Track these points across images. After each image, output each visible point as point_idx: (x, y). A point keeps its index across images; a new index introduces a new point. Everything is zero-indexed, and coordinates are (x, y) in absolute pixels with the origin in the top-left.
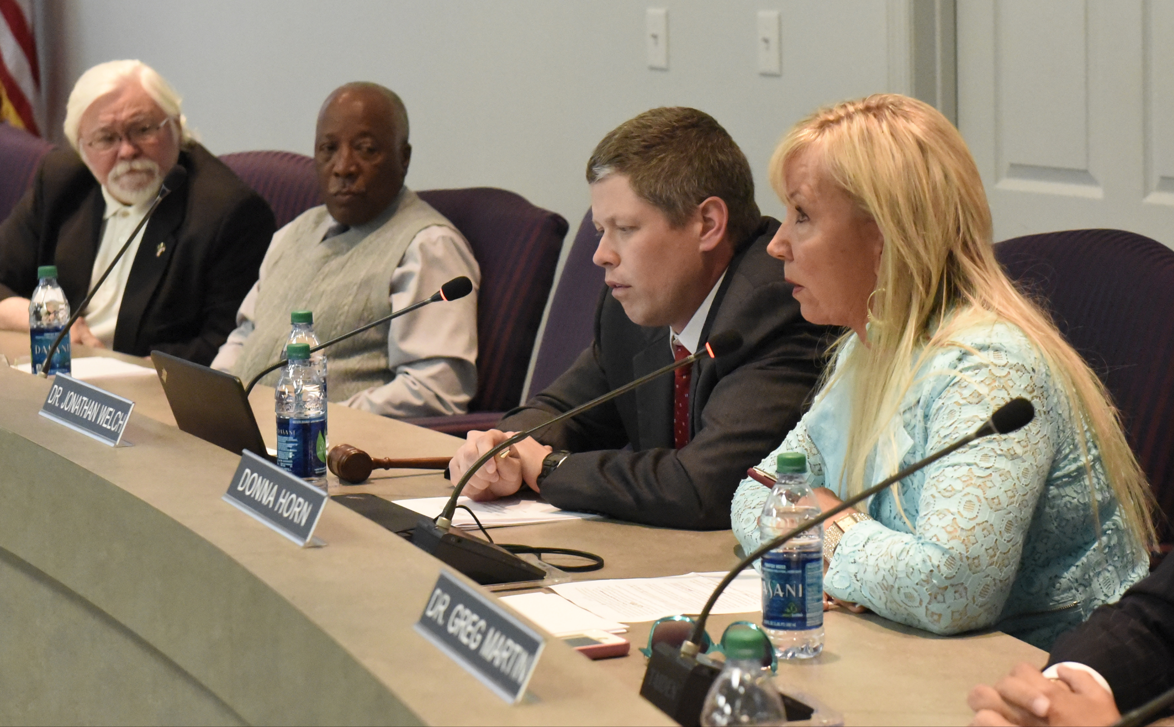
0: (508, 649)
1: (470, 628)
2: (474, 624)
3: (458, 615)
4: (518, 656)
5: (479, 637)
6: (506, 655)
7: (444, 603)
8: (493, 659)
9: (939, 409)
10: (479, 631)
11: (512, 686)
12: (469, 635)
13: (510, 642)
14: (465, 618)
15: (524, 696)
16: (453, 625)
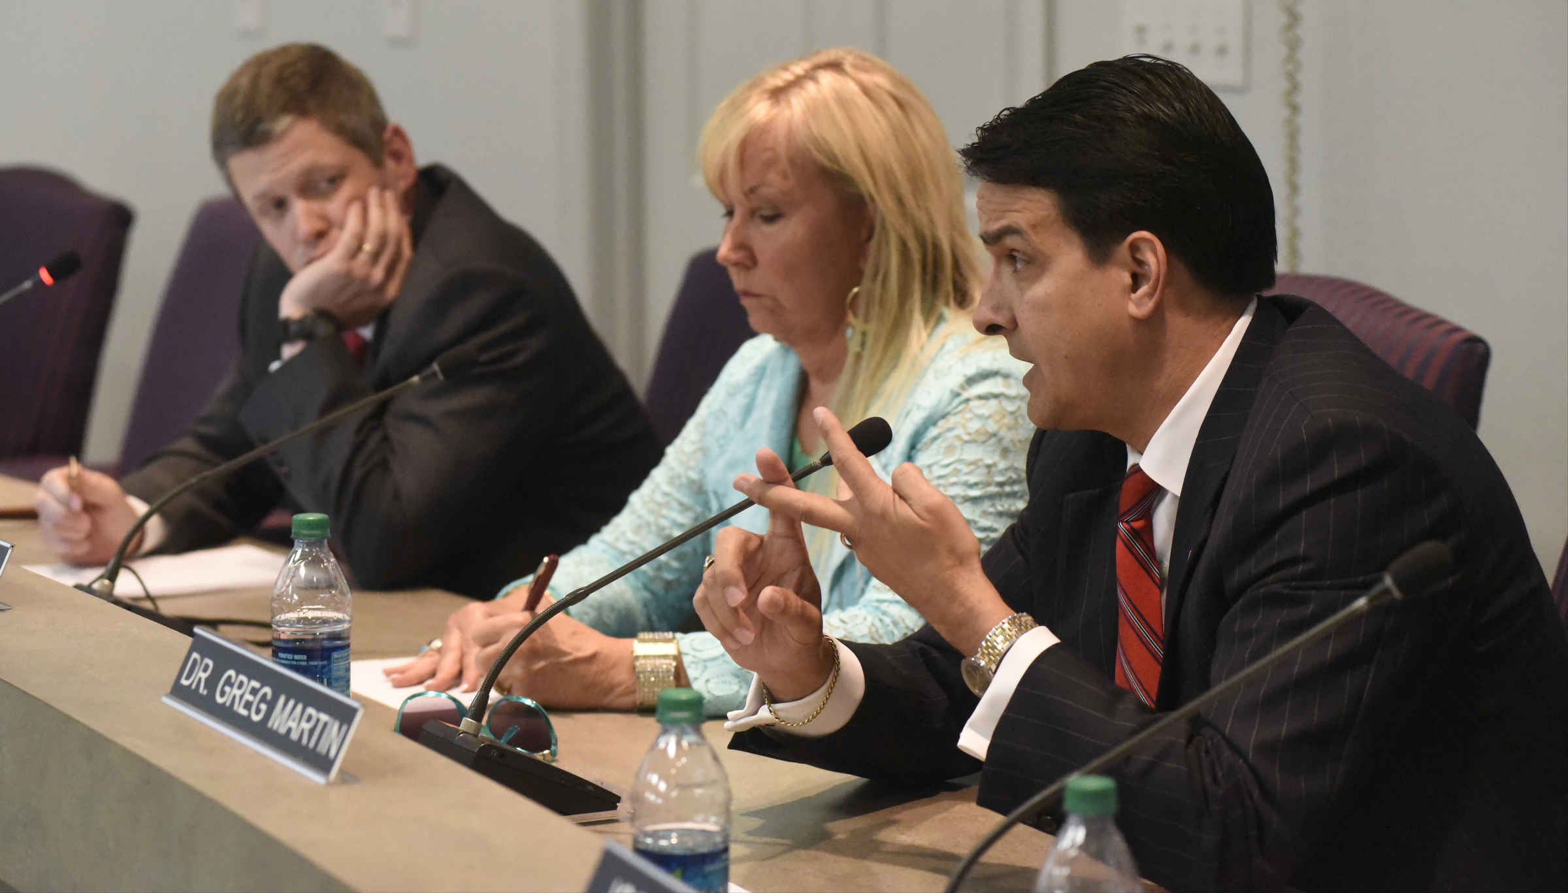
0: (309, 719)
1: (249, 697)
2: (254, 692)
3: (229, 682)
4: (325, 724)
5: (263, 707)
6: (306, 726)
7: (205, 670)
8: (289, 730)
9: (935, 439)
10: (263, 699)
11: (322, 763)
12: (248, 705)
13: (311, 711)
14: (241, 685)
15: (337, 774)
16: (223, 694)
